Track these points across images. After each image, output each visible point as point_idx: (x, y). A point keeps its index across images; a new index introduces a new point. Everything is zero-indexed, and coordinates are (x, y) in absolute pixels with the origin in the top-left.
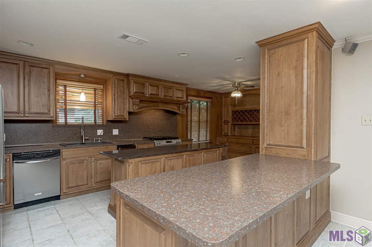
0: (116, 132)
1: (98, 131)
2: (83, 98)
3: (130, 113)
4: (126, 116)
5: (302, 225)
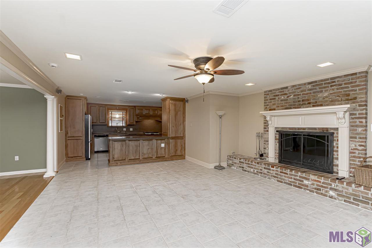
0: (131, 129)
1: (124, 129)
2: (117, 116)
3: (136, 122)
4: (135, 123)
5: (159, 153)
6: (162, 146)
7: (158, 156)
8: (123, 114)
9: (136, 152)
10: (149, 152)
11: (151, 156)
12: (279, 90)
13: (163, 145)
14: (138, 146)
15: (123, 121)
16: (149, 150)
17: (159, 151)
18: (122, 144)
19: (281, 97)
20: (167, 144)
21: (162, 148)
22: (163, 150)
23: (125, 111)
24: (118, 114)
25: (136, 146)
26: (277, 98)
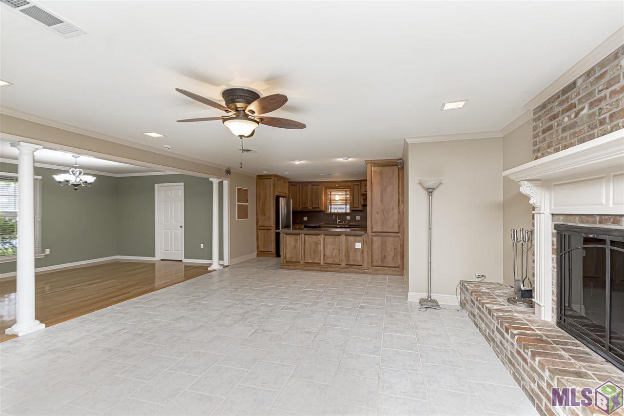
0: (358, 218)
1: (348, 217)
2: (338, 198)
5: (351, 258)
6: (356, 247)
7: (349, 263)
8: (346, 195)
9: (314, 253)
10: (334, 255)
11: (338, 262)
12: (559, 97)
13: (358, 245)
14: (317, 244)
15: (346, 205)
16: (335, 251)
17: (351, 255)
18: (295, 239)
19: (564, 118)
20: (366, 243)
21: (356, 250)
22: (359, 254)
23: (349, 189)
24: (338, 195)
25: (315, 243)
26: (554, 123)
